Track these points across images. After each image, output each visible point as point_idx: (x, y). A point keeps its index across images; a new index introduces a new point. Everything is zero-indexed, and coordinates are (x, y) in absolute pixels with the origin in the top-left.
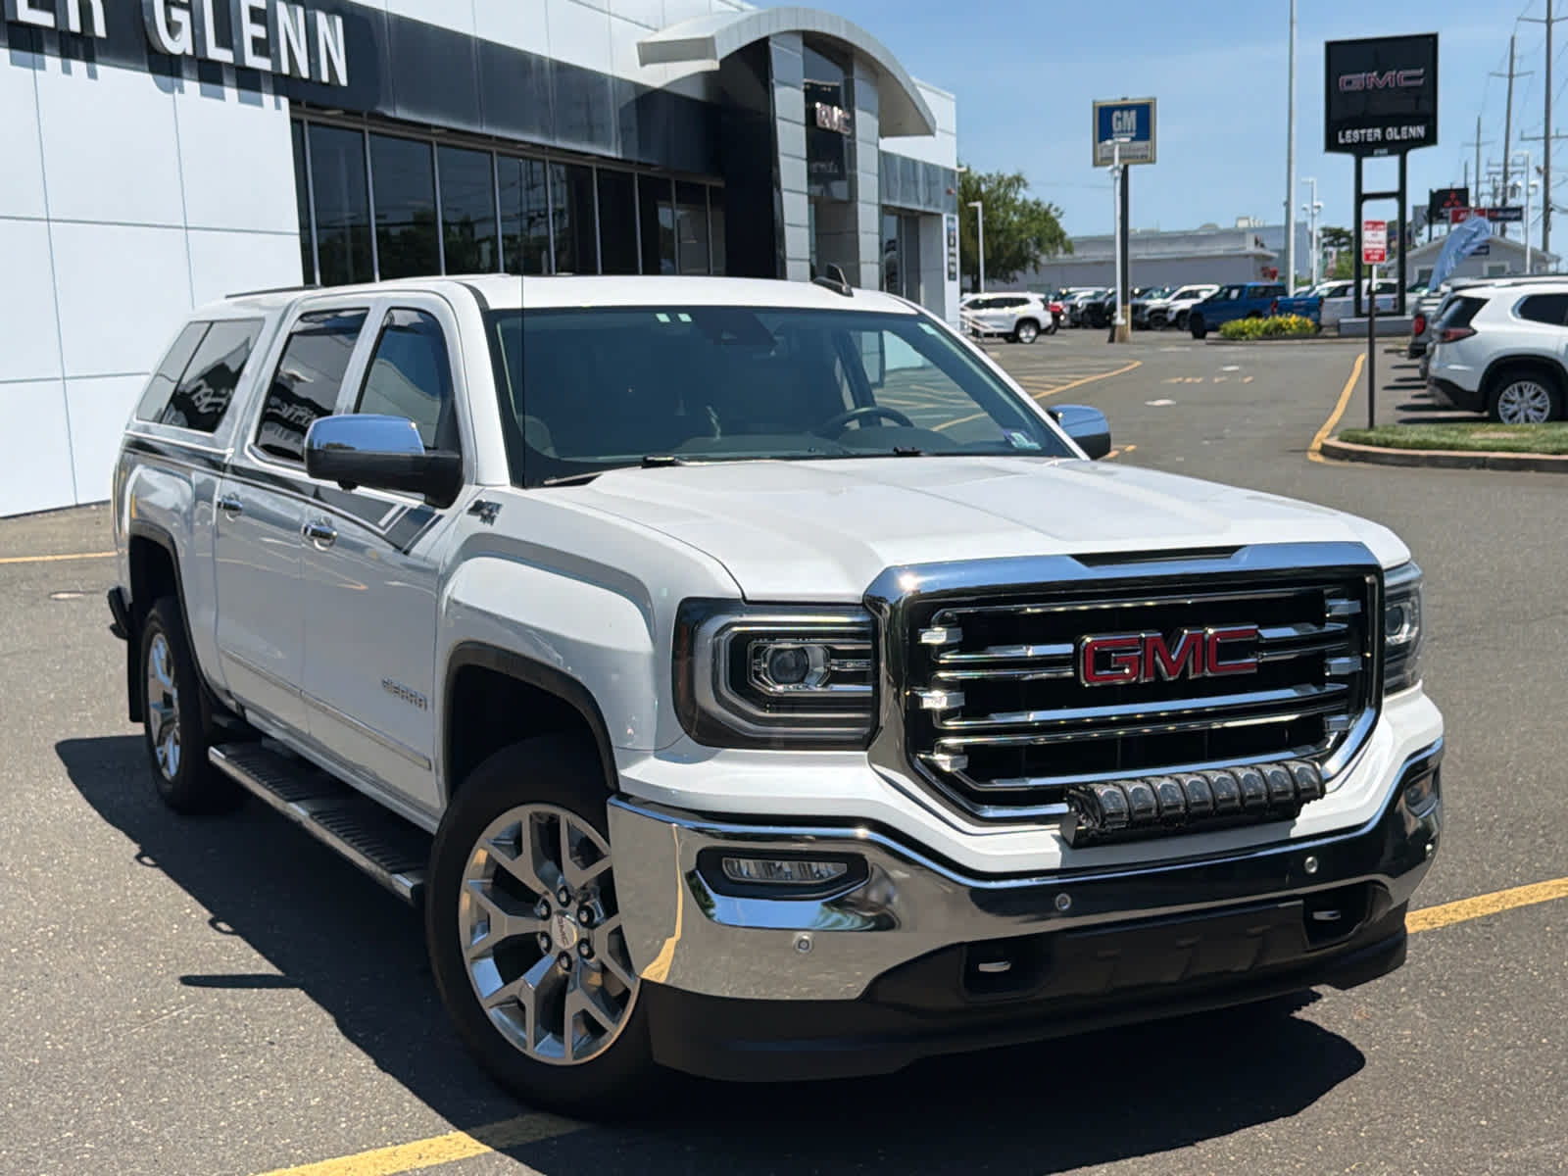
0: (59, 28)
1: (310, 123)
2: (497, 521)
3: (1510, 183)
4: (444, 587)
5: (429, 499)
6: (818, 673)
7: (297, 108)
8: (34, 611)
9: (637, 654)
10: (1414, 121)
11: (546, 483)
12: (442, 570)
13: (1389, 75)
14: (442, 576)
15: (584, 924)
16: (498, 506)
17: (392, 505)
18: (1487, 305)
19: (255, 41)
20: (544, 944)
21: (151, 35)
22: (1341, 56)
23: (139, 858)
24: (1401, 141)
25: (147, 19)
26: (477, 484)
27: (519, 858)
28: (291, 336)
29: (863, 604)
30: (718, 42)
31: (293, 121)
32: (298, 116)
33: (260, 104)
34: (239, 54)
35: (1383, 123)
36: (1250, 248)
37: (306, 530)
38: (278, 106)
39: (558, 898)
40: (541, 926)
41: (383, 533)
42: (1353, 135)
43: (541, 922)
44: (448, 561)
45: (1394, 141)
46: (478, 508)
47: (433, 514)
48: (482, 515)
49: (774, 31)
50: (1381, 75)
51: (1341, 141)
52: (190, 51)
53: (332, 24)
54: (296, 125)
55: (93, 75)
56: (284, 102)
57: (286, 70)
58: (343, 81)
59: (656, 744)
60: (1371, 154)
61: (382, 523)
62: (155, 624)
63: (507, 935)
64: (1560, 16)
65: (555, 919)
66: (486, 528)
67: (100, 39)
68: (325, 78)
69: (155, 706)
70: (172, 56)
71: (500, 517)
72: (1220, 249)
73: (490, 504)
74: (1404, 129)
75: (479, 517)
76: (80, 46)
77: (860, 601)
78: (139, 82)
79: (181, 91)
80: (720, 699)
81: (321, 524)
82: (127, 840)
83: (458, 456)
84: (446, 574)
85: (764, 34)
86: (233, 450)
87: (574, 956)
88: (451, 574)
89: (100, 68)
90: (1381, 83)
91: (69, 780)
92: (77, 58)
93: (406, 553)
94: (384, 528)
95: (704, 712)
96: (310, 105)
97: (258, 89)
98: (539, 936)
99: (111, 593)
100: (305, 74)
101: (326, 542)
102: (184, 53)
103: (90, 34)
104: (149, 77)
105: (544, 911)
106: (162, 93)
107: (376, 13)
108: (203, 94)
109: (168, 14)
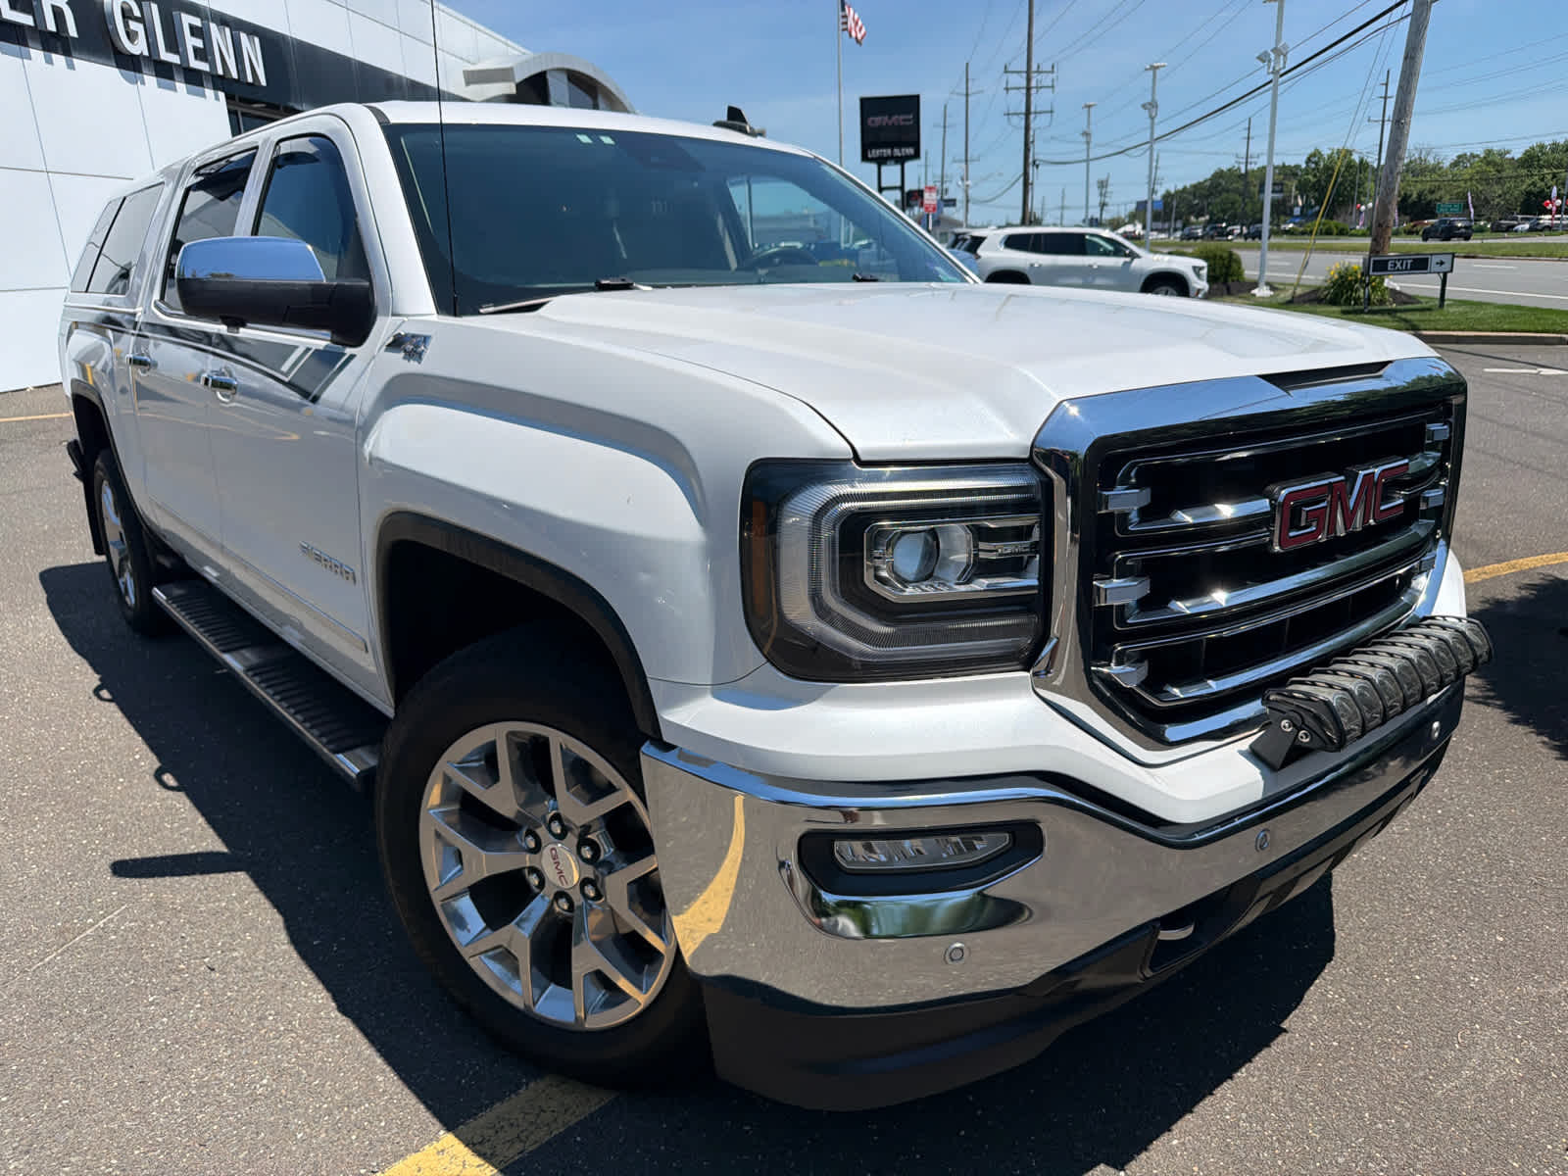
0: (39, 28)
1: (243, 114)
2: (425, 357)
3: (945, 186)
4: (364, 440)
5: (335, 337)
6: (958, 564)
7: (232, 102)
8: (45, 456)
9: (678, 545)
10: (908, 145)
11: (482, 311)
12: (359, 420)
13: (895, 118)
14: (359, 428)
15: (586, 860)
16: (426, 339)
17: (296, 347)
18: (986, 241)
19: (196, 49)
20: (534, 880)
21: (114, 38)
22: (870, 107)
23: (97, 691)
24: (902, 157)
25: (110, 27)
26: (393, 315)
27: (495, 786)
28: (187, 191)
29: (1030, 460)
30: (515, 70)
31: (230, 112)
32: (232, 108)
33: (203, 95)
34: (184, 57)
35: (892, 145)
36: (811, 224)
37: (207, 380)
38: (217, 98)
39: (550, 831)
40: (528, 860)
41: (287, 380)
42: (875, 153)
43: (528, 856)
44: (366, 409)
45: (897, 157)
46: (397, 343)
47: (344, 354)
48: (405, 351)
49: (550, 67)
50: (890, 118)
51: (869, 156)
52: (146, 53)
53: (252, 43)
54: (232, 116)
55: (71, 66)
56: (222, 95)
57: (220, 72)
58: (263, 82)
59: (714, 676)
60: (885, 164)
61: (285, 368)
62: (100, 473)
63: (486, 875)
64: (973, 91)
65: (546, 852)
66: (412, 366)
67: (73, 38)
68: (250, 79)
69: (114, 544)
70: (133, 56)
71: (430, 352)
72: (796, 225)
73: (414, 336)
74: (903, 150)
75: (402, 354)
76: (59, 44)
77: (1026, 456)
78: (109, 75)
79: (143, 83)
80: (822, 611)
81: (223, 374)
82: (90, 671)
83: (367, 284)
84: (365, 423)
85: (544, 68)
86: (141, 309)
87: (578, 900)
88: (372, 427)
89: (76, 61)
90: (890, 123)
91: (47, 607)
92: (56, 52)
93: (315, 400)
94: (286, 375)
95: (795, 631)
96: (241, 100)
97: (201, 85)
98: (526, 871)
99: (69, 444)
100: (235, 75)
101: (229, 392)
102: (142, 53)
103: (64, 35)
104: (115, 71)
105: (532, 844)
106: (128, 84)
107: (284, 37)
108: (160, 86)
109: (126, 25)
